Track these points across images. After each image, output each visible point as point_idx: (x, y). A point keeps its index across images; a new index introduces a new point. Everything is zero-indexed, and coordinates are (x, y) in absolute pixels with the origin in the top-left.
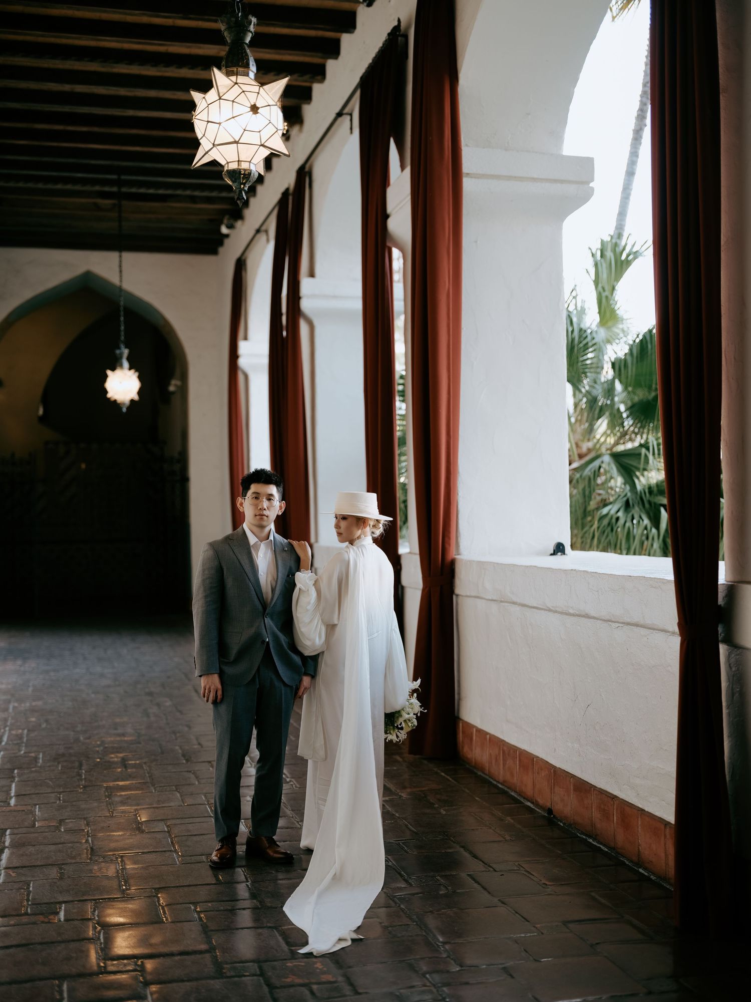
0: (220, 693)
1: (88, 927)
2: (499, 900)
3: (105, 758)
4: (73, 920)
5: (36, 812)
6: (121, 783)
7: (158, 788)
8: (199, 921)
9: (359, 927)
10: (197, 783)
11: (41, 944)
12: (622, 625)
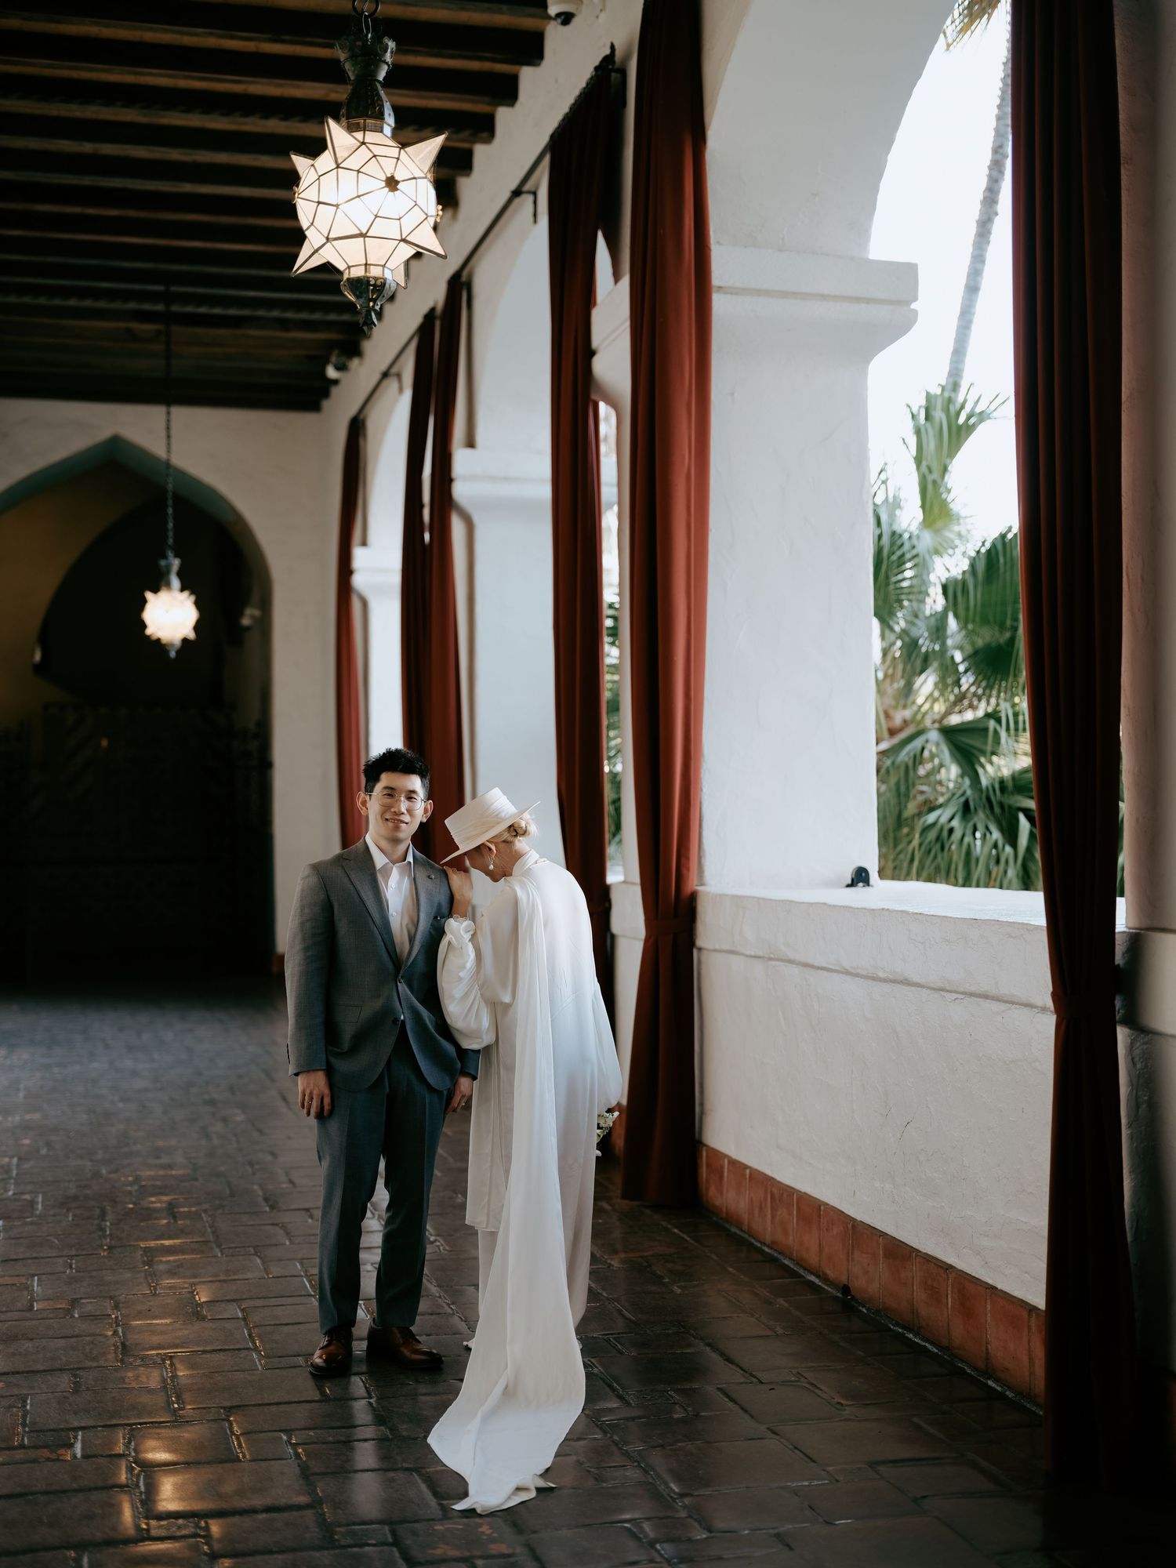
0: (327, 1100)
1: (119, 1468)
2: (768, 1428)
3: (142, 1202)
4: (95, 1456)
5: (33, 1286)
6: (167, 1243)
7: (226, 1251)
8: (296, 1459)
9: (548, 1470)
10: (288, 1243)
11: (46, 1493)
12: (964, 996)
